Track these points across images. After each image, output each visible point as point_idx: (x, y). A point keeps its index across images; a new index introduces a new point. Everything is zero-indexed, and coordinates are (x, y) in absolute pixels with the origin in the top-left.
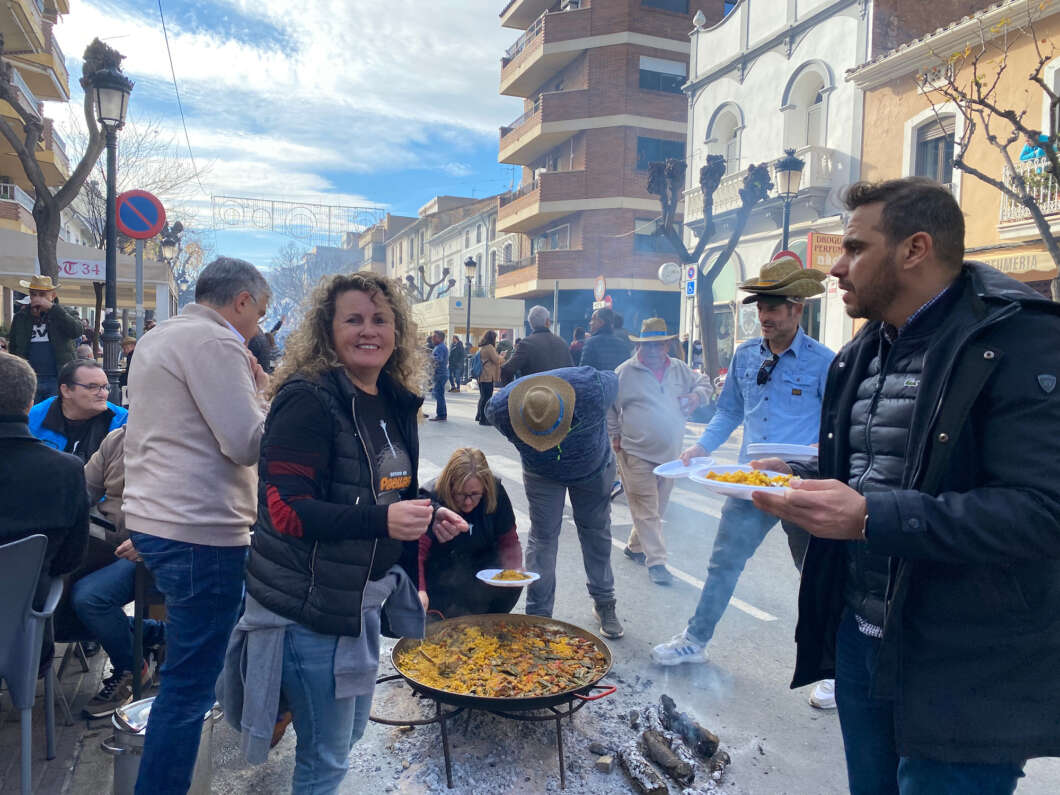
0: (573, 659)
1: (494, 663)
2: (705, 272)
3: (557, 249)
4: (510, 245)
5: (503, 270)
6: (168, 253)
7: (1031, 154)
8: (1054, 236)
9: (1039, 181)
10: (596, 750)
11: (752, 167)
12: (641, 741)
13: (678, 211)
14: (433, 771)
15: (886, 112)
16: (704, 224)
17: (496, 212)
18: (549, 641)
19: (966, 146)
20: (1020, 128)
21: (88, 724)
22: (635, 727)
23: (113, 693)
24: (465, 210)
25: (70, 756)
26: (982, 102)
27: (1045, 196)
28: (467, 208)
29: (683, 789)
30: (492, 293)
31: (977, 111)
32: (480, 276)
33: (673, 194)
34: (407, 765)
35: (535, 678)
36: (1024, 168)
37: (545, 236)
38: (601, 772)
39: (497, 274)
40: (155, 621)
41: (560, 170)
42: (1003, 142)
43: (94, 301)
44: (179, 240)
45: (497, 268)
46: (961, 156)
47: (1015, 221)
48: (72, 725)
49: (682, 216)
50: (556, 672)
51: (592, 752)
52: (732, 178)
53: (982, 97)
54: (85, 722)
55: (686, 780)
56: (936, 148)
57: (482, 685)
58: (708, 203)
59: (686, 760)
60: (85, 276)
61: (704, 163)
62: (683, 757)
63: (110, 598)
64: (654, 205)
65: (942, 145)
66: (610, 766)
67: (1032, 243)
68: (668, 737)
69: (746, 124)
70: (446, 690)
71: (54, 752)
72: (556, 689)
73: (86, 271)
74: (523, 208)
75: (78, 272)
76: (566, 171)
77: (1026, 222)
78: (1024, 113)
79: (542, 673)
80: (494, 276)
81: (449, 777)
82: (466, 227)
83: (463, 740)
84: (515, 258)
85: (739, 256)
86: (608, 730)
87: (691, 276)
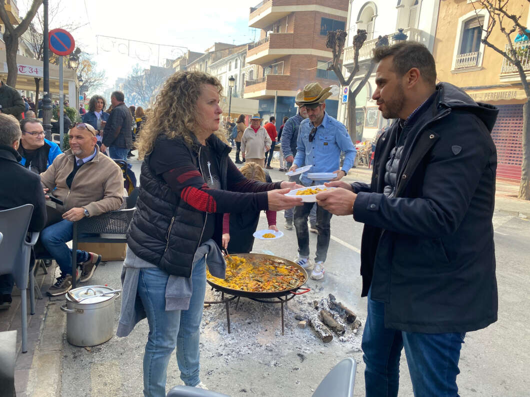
0: (288, 275)
1: (251, 276)
2: (353, 91)
3: (277, 74)
4: (252, 71)
5: (248, 84)
6: (73, 64)
7: (520, 39)
8: (528, 82)
9: (522, 53)
10: (298, 318)
11: (380, 37)
12: (319, 314)
13: (341, 58)
14: (221, 325)
15: (450, 12)
16: (354, 66)
17: (246, 53)
18: (276, 267)
19: (490, 32)
20: (518, 25)
21: (50, 299)
22: (317, 308)
23: (62, 284)
24: (229, 51)
25: (43, 313)
26: (500, 9)
27: (524, 61)
28: (230, 50)
29: (339, 337)
30: (242, 95)
31: (497, 14)
32: (236, 86)
33: (339, 49)
34: (208, 322)
35: (271, 283)
36: (516, 46)
37: (271, 67)
38: (301, 328)
39: (245, 86)
40: (81, 251)
41: (280, 32)
42: (508, 31)
43: (35, 88)
44: (78, 58)
45: (245, 82)
46: (486, 38)
47: (508, 73)
48: (42, 299)
49: (342, 61)
50: (281, 281)
51: (296, 319)
52: (369, 42)
53: (501, 6)
54: (48, 298)
55: (341, 333)
56: (473, 33)
57: (246, 286)
58: (357, 55)
59: (341, 324)
60: (30, 74)
61: (356, 34)
62: (339, 322)
63: (61, 238)
64: (329, 54)
65: (476, 31)
66: (305, 326)
67: (515, 85)
68: (333, 313)
69: (378, 14)
70: (228, 288)
71: (34, 311)
72: (281, 289)
73: (31, 71)
74: (260, 51)
75: (27, 72)
76: (283, 33)
77: (514, 74)
78: (520, 17)
79: (275, 281)
80: (243, 87)
81: (229, 328)
82: (229, 60)
83: (235, 312)
84: (255, 78)
85: (369, 84)
86: (304, 309)
87: (345, 92)
